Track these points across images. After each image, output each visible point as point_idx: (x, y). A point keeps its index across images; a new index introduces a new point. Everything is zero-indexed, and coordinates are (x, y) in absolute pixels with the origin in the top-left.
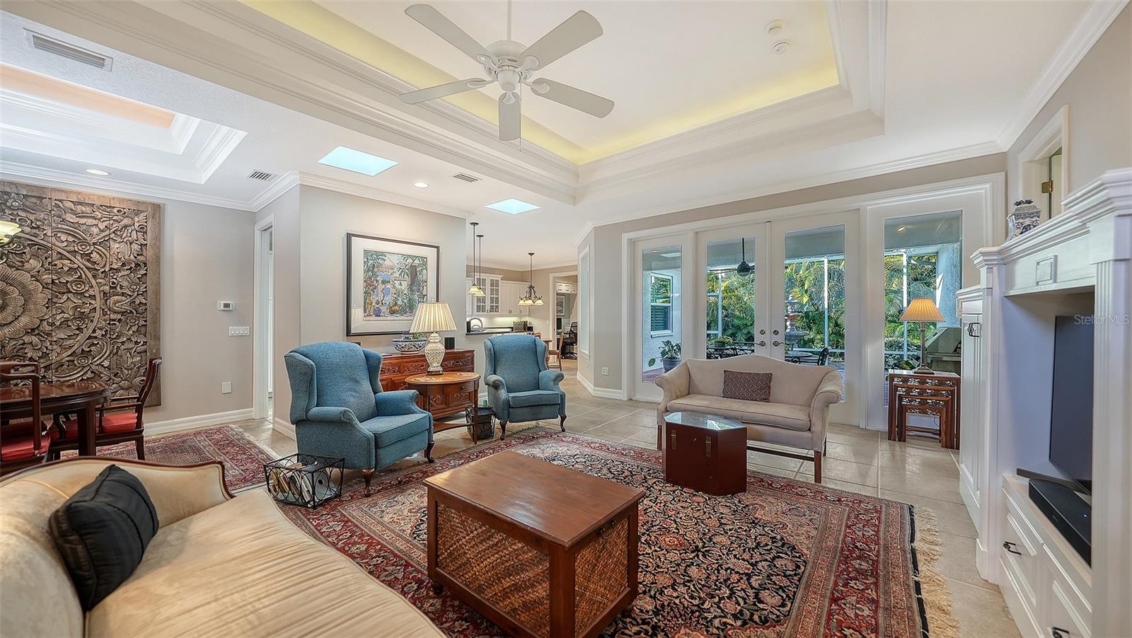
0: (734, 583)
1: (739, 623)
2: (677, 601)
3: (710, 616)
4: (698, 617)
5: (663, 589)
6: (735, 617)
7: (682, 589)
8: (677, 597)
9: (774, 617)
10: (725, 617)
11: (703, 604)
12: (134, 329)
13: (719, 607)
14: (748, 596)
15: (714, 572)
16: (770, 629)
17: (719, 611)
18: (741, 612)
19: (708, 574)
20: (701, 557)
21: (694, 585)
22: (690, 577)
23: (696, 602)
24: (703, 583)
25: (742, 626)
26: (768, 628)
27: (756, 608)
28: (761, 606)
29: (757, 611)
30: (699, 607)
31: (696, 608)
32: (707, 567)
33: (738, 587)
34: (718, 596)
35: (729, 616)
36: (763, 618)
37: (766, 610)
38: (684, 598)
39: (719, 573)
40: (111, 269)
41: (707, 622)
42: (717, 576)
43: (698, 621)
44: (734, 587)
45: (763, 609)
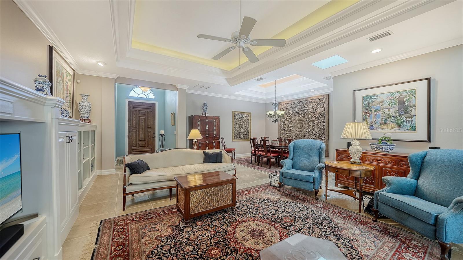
0: (173, 257)
1: (159, 246)
2: (181, 236)
3: (169, 240)
4: (171, 238)
5: (189, 236)
6: (162, 246)
7: (185, 240)
8: (183, 237)
9: (150, 256)
10: (165, 244)
11: (174, 242)
12: (323, 133)
13: (169, 245)
14: (164, 256)
15: (184, 254)
16: (149, 251)
17: (168, 244)
18: (162, 249)
19: (185, 252)
20: (196, 256)
21: (184, 244)
22: (188, 245)
23: (177, 240)
24: (182, 247)
25: (158, 246)
26: (150, 251)
27: (158, 254)
28: (157, 257)
29: (157, 254)
30: (174, 240)
31: (175, 239)
32: (188, 254)
33: (171, 257)
34: (173, 248)
35: (164, 245)
36: (153, 253)
37: (154, 257)
38: (181, 239)
39: (182, 256)
40: (318, 116)
41: (168, 238)
42: (181, 254)
43: (170, 237)
44: (172, 256)
45: (155, 256)
